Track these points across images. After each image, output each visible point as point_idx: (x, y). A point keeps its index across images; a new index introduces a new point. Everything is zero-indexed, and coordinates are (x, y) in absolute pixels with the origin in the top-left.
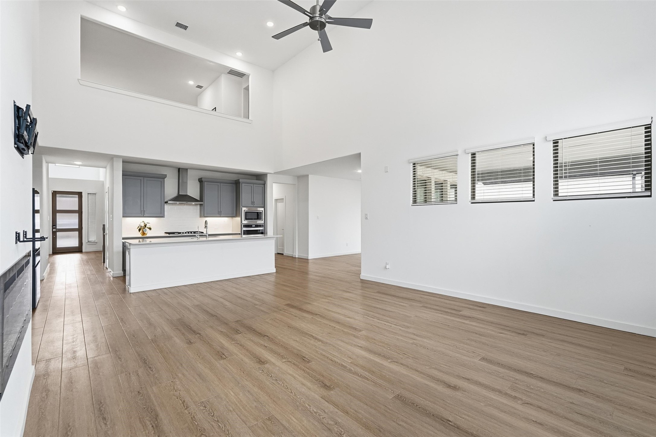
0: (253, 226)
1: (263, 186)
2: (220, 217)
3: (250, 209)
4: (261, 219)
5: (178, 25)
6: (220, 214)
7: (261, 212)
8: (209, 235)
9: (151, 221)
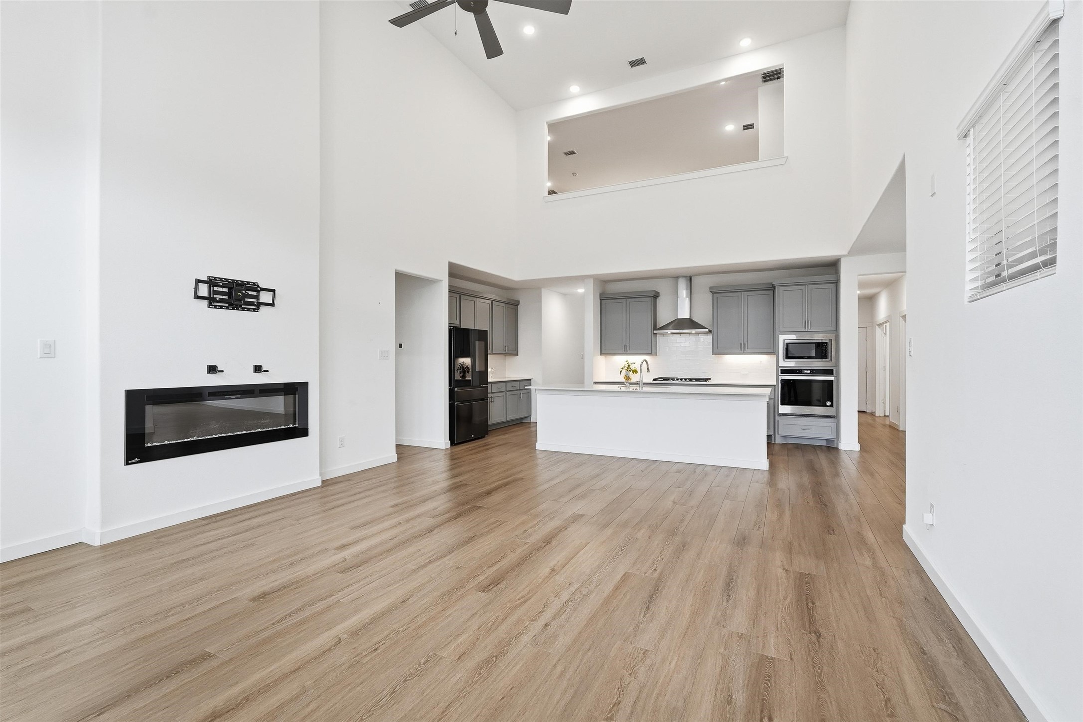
0: (806, 371)
1: (832, 286)
2: (743, 353)
3: (799, 337)
4: (827, 358)
5: (633, 64)
6: (743, 349)
7: (827, 343)
8: (645, 384)
9: (636, 360)
